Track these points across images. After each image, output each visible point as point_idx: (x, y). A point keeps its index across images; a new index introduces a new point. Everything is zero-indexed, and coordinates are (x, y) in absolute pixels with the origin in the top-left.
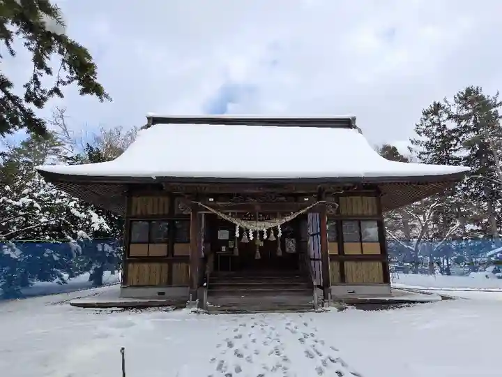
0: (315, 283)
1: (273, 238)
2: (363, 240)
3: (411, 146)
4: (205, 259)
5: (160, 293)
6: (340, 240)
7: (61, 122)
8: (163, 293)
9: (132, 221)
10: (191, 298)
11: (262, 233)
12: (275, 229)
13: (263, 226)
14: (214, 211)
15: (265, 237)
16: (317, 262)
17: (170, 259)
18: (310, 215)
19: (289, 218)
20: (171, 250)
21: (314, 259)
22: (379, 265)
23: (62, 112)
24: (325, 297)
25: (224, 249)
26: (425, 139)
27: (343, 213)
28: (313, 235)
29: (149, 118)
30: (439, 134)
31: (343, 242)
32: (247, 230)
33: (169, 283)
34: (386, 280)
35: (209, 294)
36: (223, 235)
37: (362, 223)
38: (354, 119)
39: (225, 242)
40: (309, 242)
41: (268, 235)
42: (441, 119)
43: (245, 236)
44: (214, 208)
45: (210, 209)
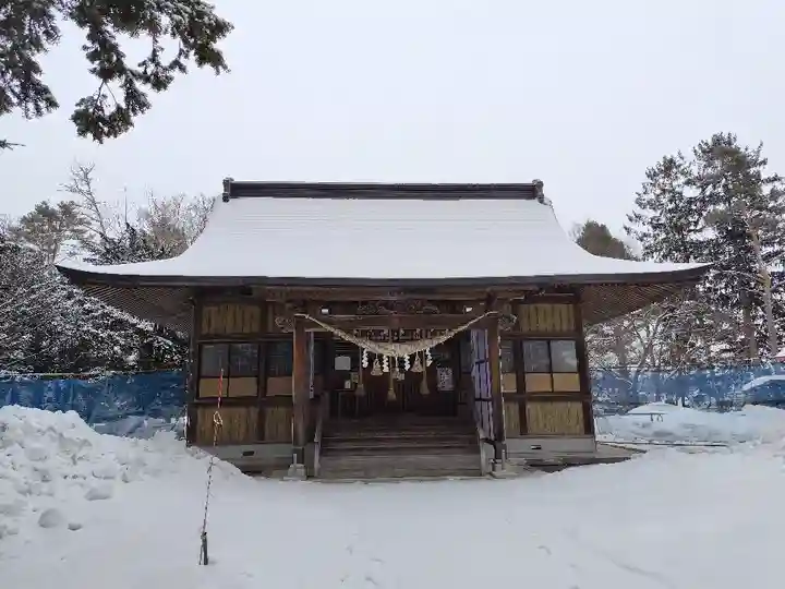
0: (482, 436)
1: (418, 368)
2: (554, 369)
3: (628, 224)
4: (315, 401)
5: (246, 454)
6: (519, 369)
7: (85, 188)
8: (251, 453)
9: (202, 344)
10: (295, 460)
11: (402, 361)
12: (422, 355)
13: (404, 351)
14: (329, 328)
15: (407, 367)
16: (484, 404)
17: (262, 401)
18: (474, 334)
19: (443, 339)
20: (262, 387)
21: (480, 399)
22: (577, 407)
23: (87, 173)
24: (497, 456)
25: (348, 385)
26: (649, 213)
27: (525, 329)
28: (479, 363)
29: (227, 183)
30: (671, 206)
31: (524, 373)
32: (381, 356)
33: (261, 438)
34: (589, 429)
35: (321, 454)
36: (342, 363)
37: (553, 344)
38: (540, 184)
39: (345, 375)
40: (473, 374)
41: (412, 363)
42: (675, 184)
43: (376, 365)
44: (330, 323)
45: (323, 325)
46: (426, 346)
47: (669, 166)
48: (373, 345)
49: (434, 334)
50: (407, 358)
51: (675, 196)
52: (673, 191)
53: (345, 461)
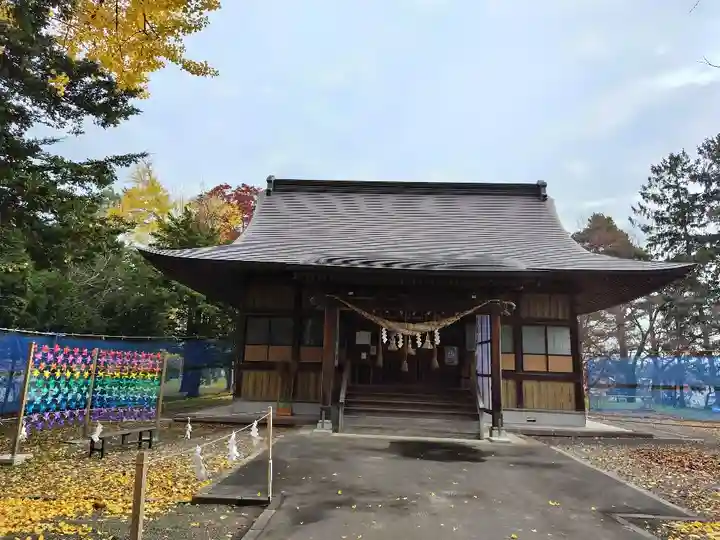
0: (481, 405)
1: (430, 347)
2: (550, 352)
3: (633, 216)
4: (340, 369)
6: (518, 353)
9: (248, 316)
11: (414, 339)
12: (432, 334)
13: (416, 330)
14: (354, 308)
15: (419, 344)
16: (486, 379)
17: (295, 366)
18: (478, 317)
19: (449, 322)
20: (296, 354)
21: (483, 375)
22: (569, 387)
24: (495, 423)
25: (364, 356)
26: (652, 206)
27: (524, 314)
28: (482, 343)
29: (269, 181)
31: (522, 354)
32: (396, 333)
33: (294, 397)
34: (580, 406)
35: (346, 412)
36: (363, 338)
37: (549, 329)
38: (545, 186)
39: (365, 348)
40: (476, 353)
41: (423, 341)
42: (679, 181)
43: (393, 342)
45: (349, 305)
46: (435, 327)
47: (675, 161)
48: (390, 324)
49: (443, 317)
50: (418, 335)
51: (680, 192)
52: (677, 187)
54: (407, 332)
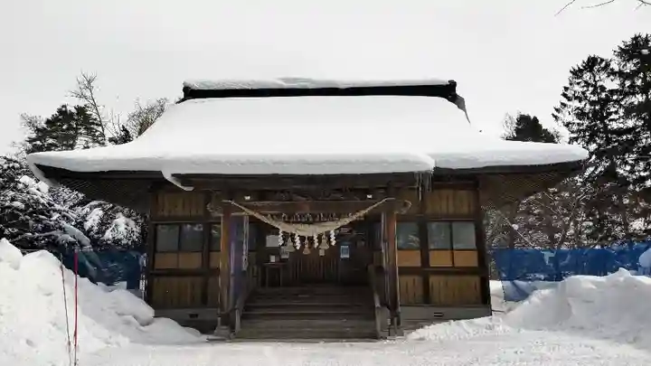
1: (325, 246)
2: (455, 247)
5: (192, 316)
6: (424, 249)
7: (88, 94)
8: (197, 315)
9: (157, 225)
10: (219, 323)
11: (311, 239)
12: (328, 234)
13: (313, 231)
14: (251, 213)
15: (316, 244)
17: (205, 272)
19: (347, 221)
20: (206, 260)
23: (89, 82)
24: (392, 322)
25: (273, 259)
26: (574, 104)
30: (594, 98)
31: (428, 250)
32: (293, 236)
33: (204, 302)
34: (485, 300)
35: (243, 317)
36: (272, 241)
37: (454, 225)
38: (454, 84)
39: (276, 251)
41: (320, 242)
43: (290, 243)
44: (251, 208)
45: (246, 210)
46: (331, 228)
47: (592, 63)
48: (286, 225)
49: (339, 217)
50: (315, 237)
51: (598, 89)
52: (595, 85)
53: (264, 324)
54: (302, 234)
